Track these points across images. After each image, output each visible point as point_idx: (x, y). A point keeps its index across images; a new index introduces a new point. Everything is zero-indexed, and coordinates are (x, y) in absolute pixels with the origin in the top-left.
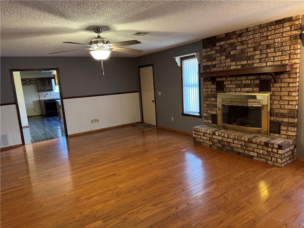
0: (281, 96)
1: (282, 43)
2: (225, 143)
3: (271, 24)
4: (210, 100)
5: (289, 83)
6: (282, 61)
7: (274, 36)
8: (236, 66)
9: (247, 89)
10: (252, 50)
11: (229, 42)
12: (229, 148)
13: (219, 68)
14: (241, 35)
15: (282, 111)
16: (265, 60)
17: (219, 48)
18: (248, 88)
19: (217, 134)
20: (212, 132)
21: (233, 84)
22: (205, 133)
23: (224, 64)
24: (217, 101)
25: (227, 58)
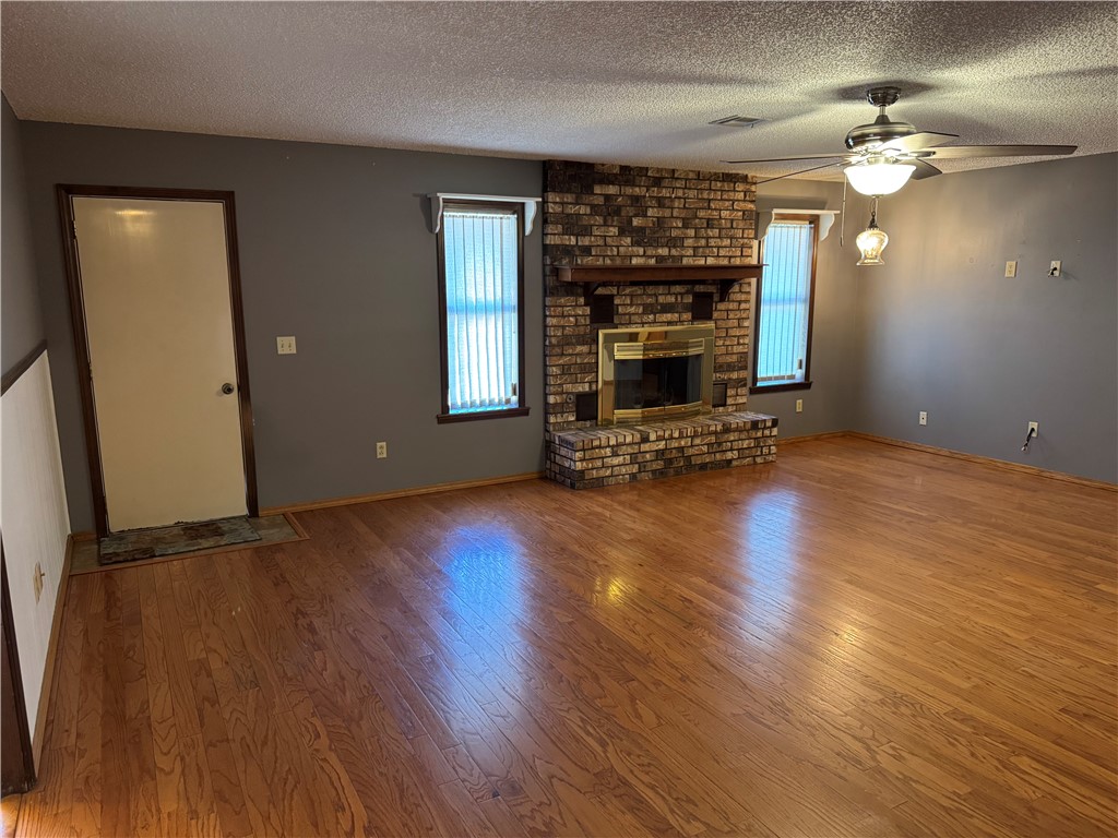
0: (727, 329)
1: (732, 221)
2: (674, 453)
3: (716, 177)
4: (571, 351)
5: (740, 302)
6: (730, 257)
7: (721, 203)
8: (644, 259)
10: (680, 225)
11: (629, 190)
12: (682, 464)
13: (601, 259)
14: (657, 182)
15: (729, 359)
16: (703, 252)
17: (601, 201)
18: (669, 315)
19: (653, 437)
20: (639, 436)
21: (638, 305)
22: (618, 445)
23: (615, 249)
24: (597, 353)
25: (622, 233)
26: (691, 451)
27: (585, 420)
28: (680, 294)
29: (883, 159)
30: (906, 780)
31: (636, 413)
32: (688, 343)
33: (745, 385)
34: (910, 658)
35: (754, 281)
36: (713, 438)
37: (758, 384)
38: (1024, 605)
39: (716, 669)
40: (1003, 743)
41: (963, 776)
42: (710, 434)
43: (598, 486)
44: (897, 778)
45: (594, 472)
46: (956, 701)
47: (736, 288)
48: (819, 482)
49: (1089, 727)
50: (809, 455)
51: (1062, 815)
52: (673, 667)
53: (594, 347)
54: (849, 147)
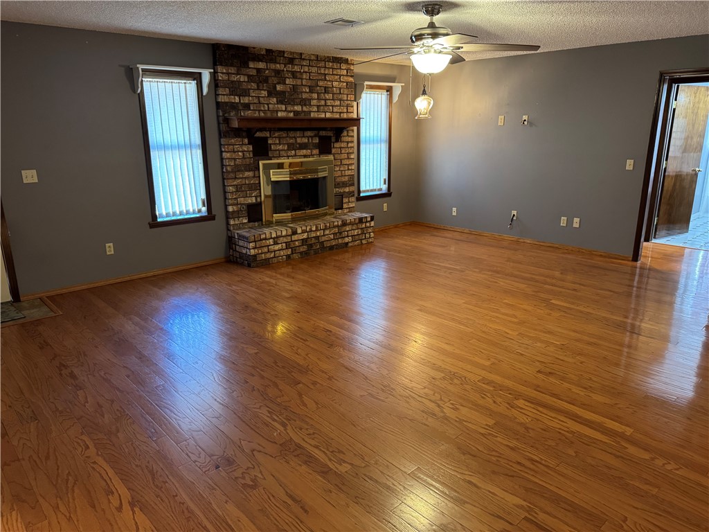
0: (341, 160)
1: (340, 89)
2: (313, 240)
3: (328, 59)
4: (241, 176)
5: (348, 142)
6: (340, 113)
7: (332, 77)
8: (286, 113)
9: (304, 152)
10: (308, 90)
11: (273, 66)
12: (318, 247)
13: (257, 112)
14: (291, 61)
15: (343, 179)
16: (324, 109)
17: (254, 72)
19: (299, 231)
20: (290, 230)
21: (284, 144)
22: (277, 237)
23: (266, 106)
24: (259, 177)
25: (270, 94)
26: (323, 239)
27: (254, 222)
28: (310, 137)
29: (433, 50)
30: (461, 421)
31: (288, 215)
32: (318, 169)
33: (353, 196)
34: (457, 351)
35: (355, 128)
36: (336, 230)
37: (362, 195)
38: (514, 315)
39: (349, 370)
40: (510, 394)
41: (491, 415)
42: (334, 227)
43: (266, 264)
44: (456, 421)
45: (263, 255)
46: (484, 373)
47: (345, 133)
48: (399, 253)
49: (552, 379)
50: (392, 237)
51: (542, 429)
52: (323, 372)
53: (257, 172)
54: (413, 42)
